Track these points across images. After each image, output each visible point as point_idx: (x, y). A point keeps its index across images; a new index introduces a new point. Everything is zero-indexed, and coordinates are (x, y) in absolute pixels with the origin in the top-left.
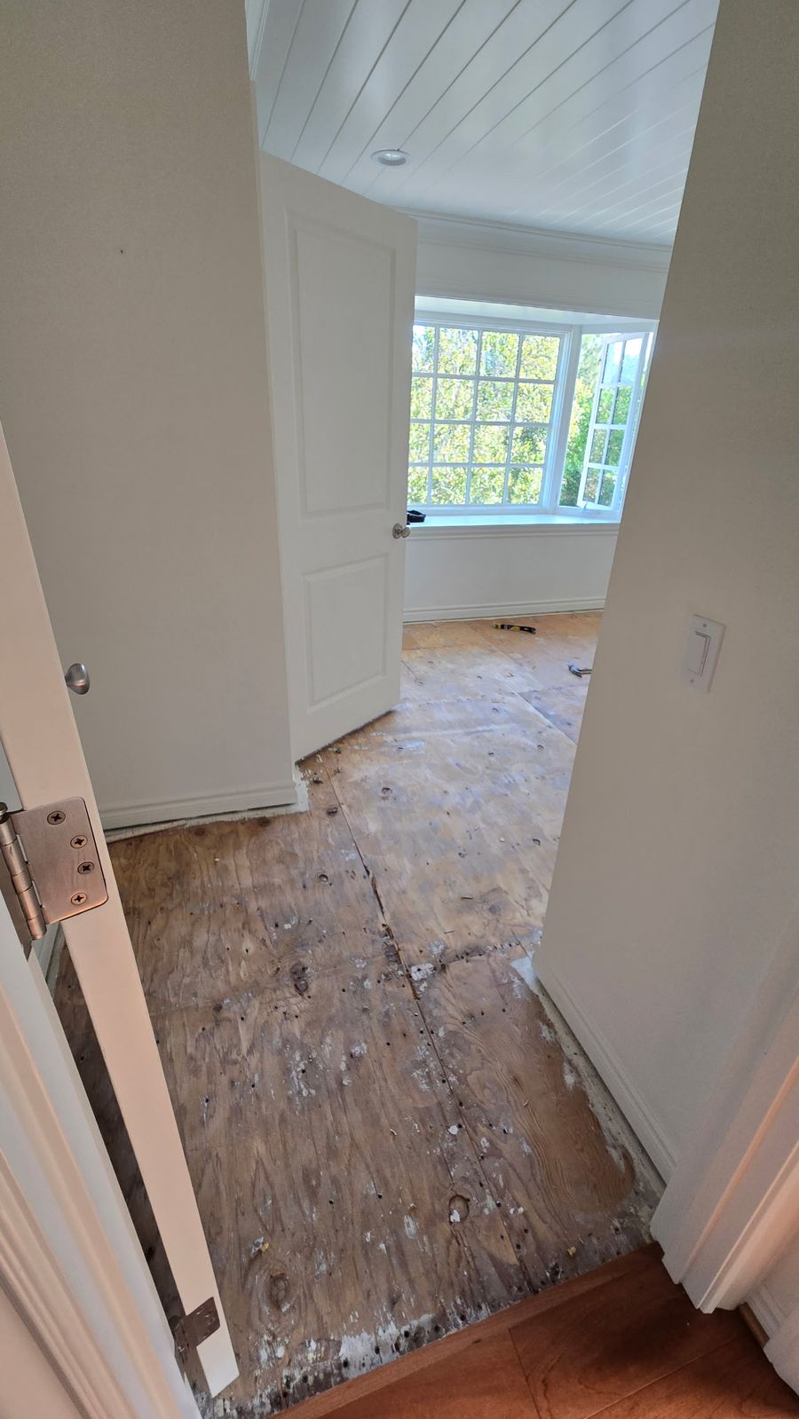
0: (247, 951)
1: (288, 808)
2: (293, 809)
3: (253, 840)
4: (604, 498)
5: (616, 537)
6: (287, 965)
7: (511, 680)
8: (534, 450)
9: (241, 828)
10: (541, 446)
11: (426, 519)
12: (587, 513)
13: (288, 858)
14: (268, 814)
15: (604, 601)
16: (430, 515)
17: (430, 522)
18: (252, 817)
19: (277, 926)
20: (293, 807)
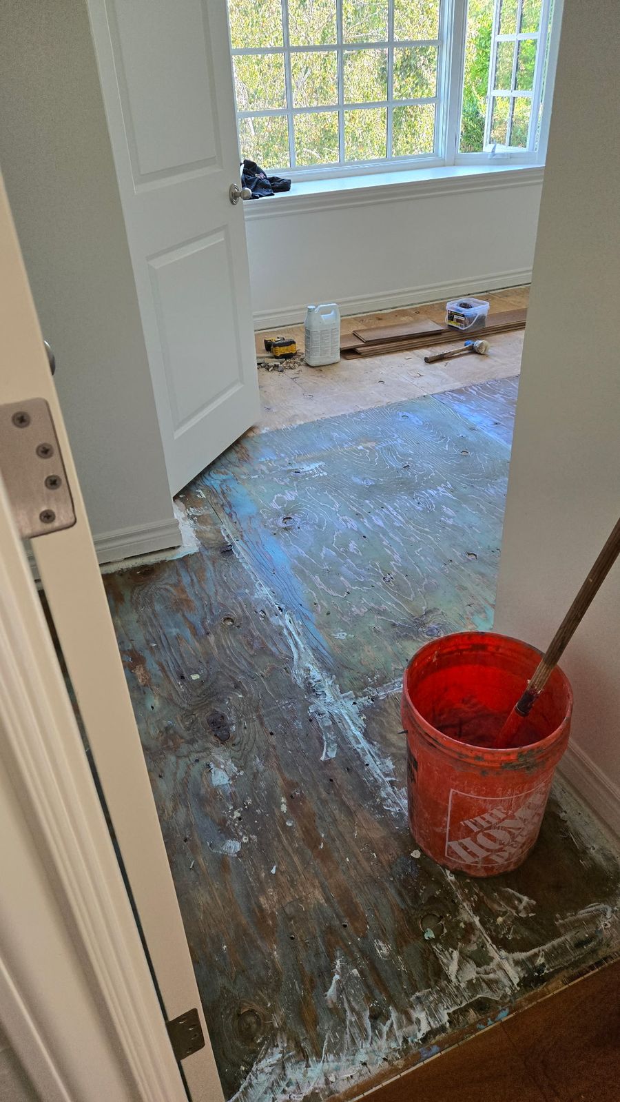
0: (152, 707)
1: (173, 552)
2: (180, 554)
3: (137, 590)
4: (516, 139)
5: (541, 187)
6: (202, 717)
7: (420, 381)
8: (421, 83)
9: (120, 580)
10: (431, 79)
11: (292, 185)
12: (497, 159)
13: (181, 605)
14: (151, 560)
15: (531, 273)
16: (294, 182)
17: (297, 190)
18: (131, 566)
19: (182, 677)
20: (179, 550)
